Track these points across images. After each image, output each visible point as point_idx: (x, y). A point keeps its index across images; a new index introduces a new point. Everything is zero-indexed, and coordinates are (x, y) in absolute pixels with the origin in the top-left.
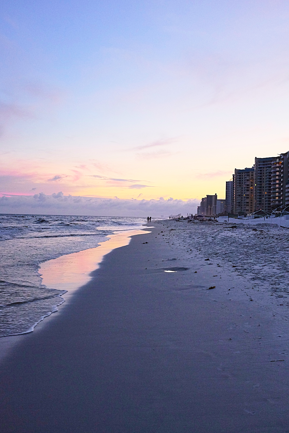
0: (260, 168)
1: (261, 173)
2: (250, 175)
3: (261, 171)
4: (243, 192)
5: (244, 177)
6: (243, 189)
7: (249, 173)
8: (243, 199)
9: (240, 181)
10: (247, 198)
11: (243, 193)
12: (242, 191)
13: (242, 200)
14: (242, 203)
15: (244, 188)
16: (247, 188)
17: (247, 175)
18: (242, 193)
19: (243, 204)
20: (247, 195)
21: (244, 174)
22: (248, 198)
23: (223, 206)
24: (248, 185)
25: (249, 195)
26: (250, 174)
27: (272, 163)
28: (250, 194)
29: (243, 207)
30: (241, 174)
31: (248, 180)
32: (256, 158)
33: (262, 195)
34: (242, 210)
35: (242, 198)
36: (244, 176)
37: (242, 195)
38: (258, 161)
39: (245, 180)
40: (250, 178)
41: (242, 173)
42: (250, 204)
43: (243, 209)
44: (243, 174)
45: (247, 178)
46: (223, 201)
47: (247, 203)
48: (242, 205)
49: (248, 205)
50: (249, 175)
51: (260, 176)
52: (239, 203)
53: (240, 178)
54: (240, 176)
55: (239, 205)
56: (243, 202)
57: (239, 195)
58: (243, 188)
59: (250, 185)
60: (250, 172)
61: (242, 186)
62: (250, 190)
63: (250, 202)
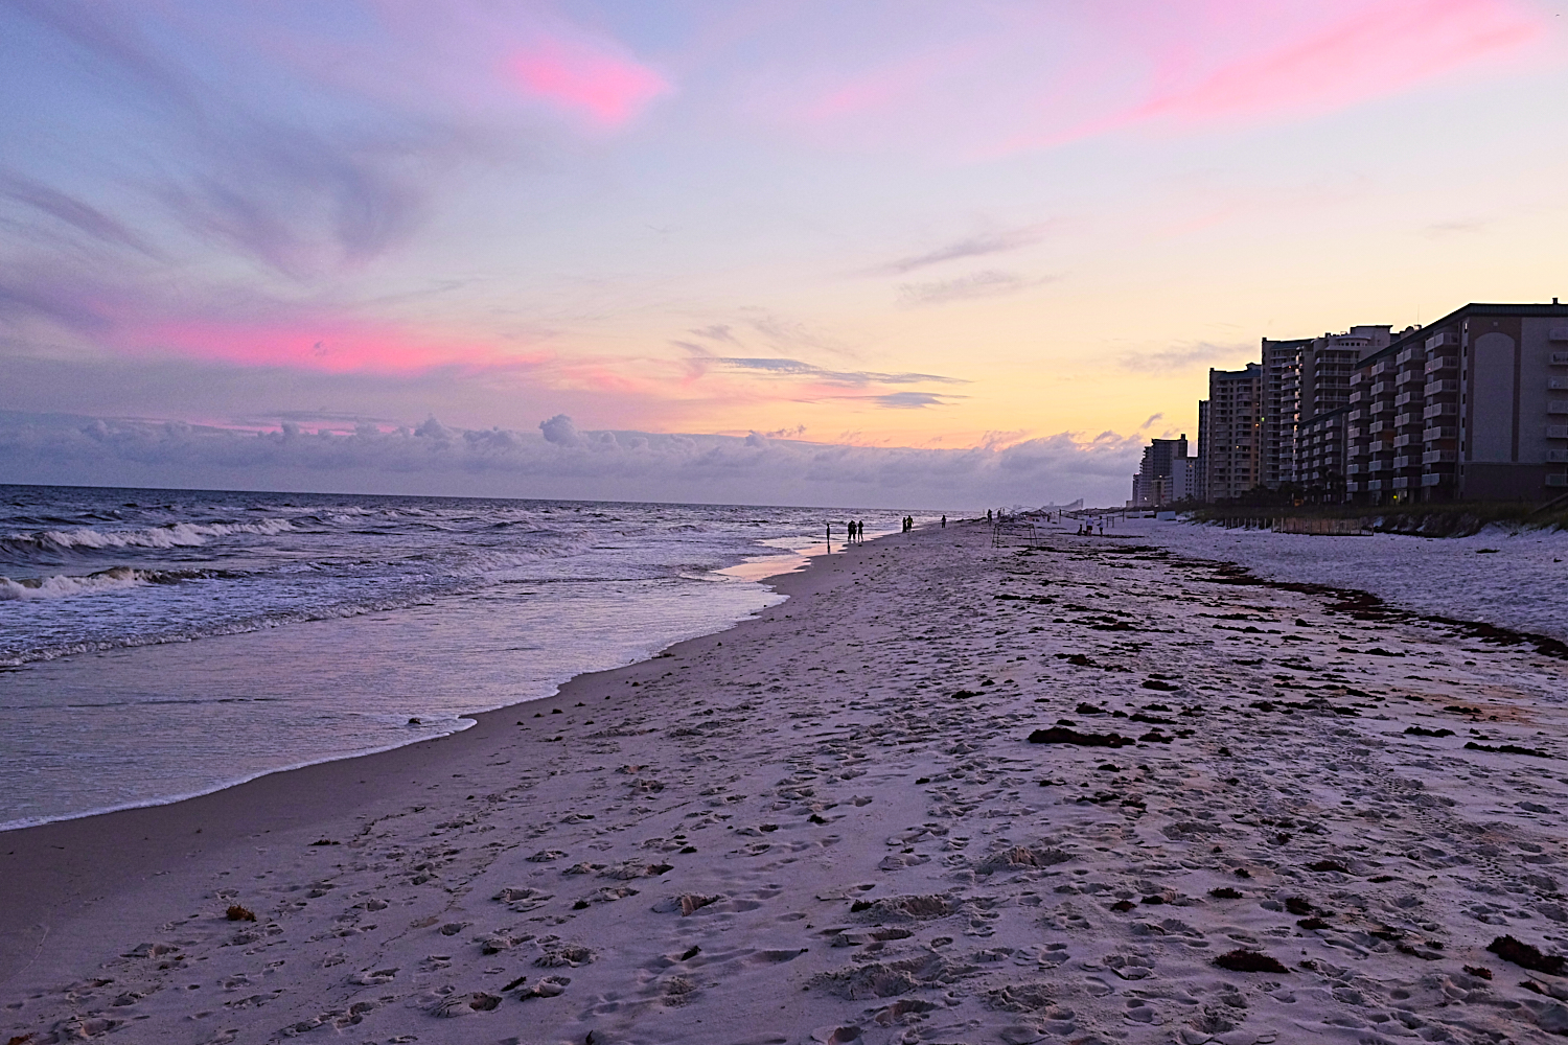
0: (1275, 370)
1: (1277, 386)
2: (1254, 389)
3: (1277, 378)
4: (1234, 438)
5: (1235, 393)
6: (1234, 431)
7: (1250, 381)
8: (1233, 460)
9: (1223, 405)
10: (1245, 456)
11: (1234, 441)
12: (1231, 434)
13: (1230, 464)
14: (1230, 471)
15: (1237, 427)
16: (1245, 426)
17: (1246, 388)
18: (1230, 442)
19: (1233, 475)
20: (1245, 448)
21: (1235, 386)
22: (1248, 456)
23: (1193, 477)
24: (1246, 418)
25: (1249, 448)
26: (1255, 384)
27: (1283, 365)
28: (1253, 446)
29: (1233, 482)
30: (1228, 386)
31: (1246, 404)
32: (1264, 339)
33: (1281, 448)
34: (1229, 492)
35: (1230, 456)
36: (1235, 390)
37: (1230, 449)
38: (1270, 348)
39: (1238, 403)
40: (1255, 397)
41: (1229, 383)
42: (1252, 475)
43: (1232, 490)
44: (1232, 384)
45: (1246, 398)
46: (1194, 463)
47: (1245, 470)
48: (1229, 478)
49: (1249, 478)
50: (1251, 388)
51: (1275, 395)
52: (1222, 470)
53: (1223, 397)
54: (1224, 390)
55: (1221, 478)
56: (1233, 467)
57: (1222, 449)
58: (1234, 427)
59: (1254, 419)
60: (1255, 381)
61: (1231, 420)
62: (1253, 434)
63: (1253, 468)
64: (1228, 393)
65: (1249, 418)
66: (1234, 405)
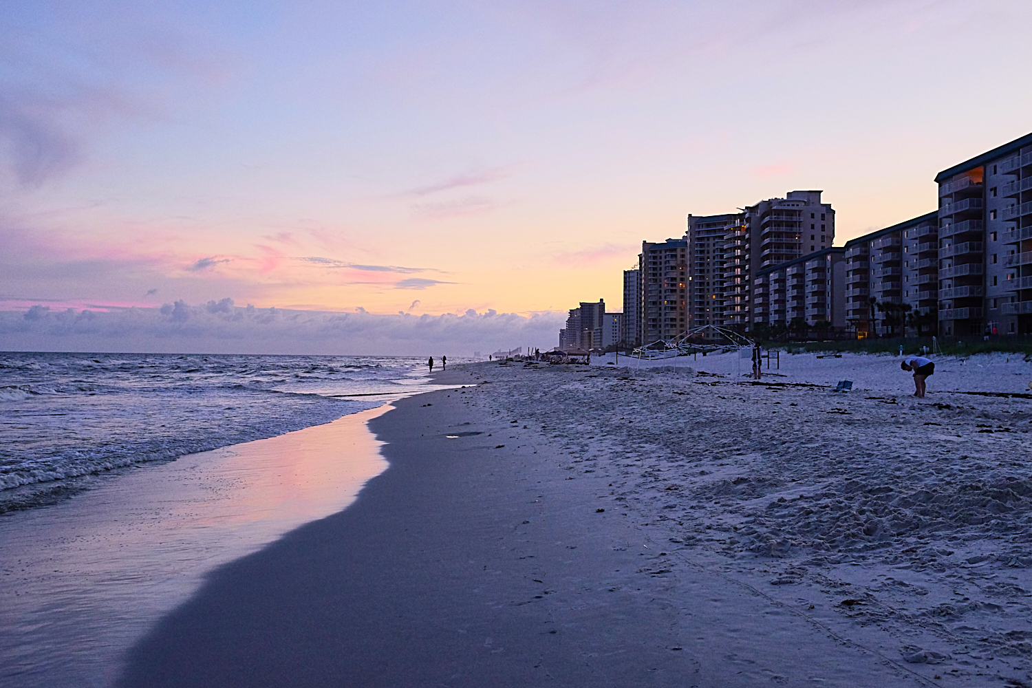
0: (699, 239)
1: (702, 252)
2: (679, 256)
3: (702, 245)
4: (663, 295)
5: (663, 260)
6: (663, 289)
7: (675, 250)
8: (663, 312)
9: (654, 269)
10: (672, 308)
11: (663, 297)
12: (660, 292)
13: (660, 315)
14: (660, 320)
15: (665, 286)
16: (672, 285)
17: (672, 255)
18: (660, 298)
19: (663, 324)
20: (672, 302)
21: (663, 254)
22: (675, 308)
23: (617, 328)
24: (673, 279)
25: (675, 302)
26: (679, 253)
27: (725, 228)
28: (679, 300)
29: (663, 329)
30: (658, 254)
31: (673, 268)
32: (690, 215)
33: (706, 300)
34: (660, 337)
35: (660, 309)
36: (663, 257)
37: (660, 303)
38: (695, 223)
39: (666, 267)
40: (679, 262)
41: (658, 252)
42: (678, 323)
43: (662, 335)
44: (661, 253)
45: (672, 263)
46: (618, 317)
47: (672, 320)
48: (660, 326)
49: (675, 325)
50: (676, 256)
51: (701, 259)
52: (654, 320)
53: (655, 263)
54: (655, 258)
55: (654, 326)
56: (663, 318)
57: (654, 303)
58: (663, 286)
59: (678, 280)
60: (679, 250)
61: (660, 281)
62: (678, 291)
63: (679, 318)
64: (658, 260)
65: (675, 279)
66: (663, 269)
